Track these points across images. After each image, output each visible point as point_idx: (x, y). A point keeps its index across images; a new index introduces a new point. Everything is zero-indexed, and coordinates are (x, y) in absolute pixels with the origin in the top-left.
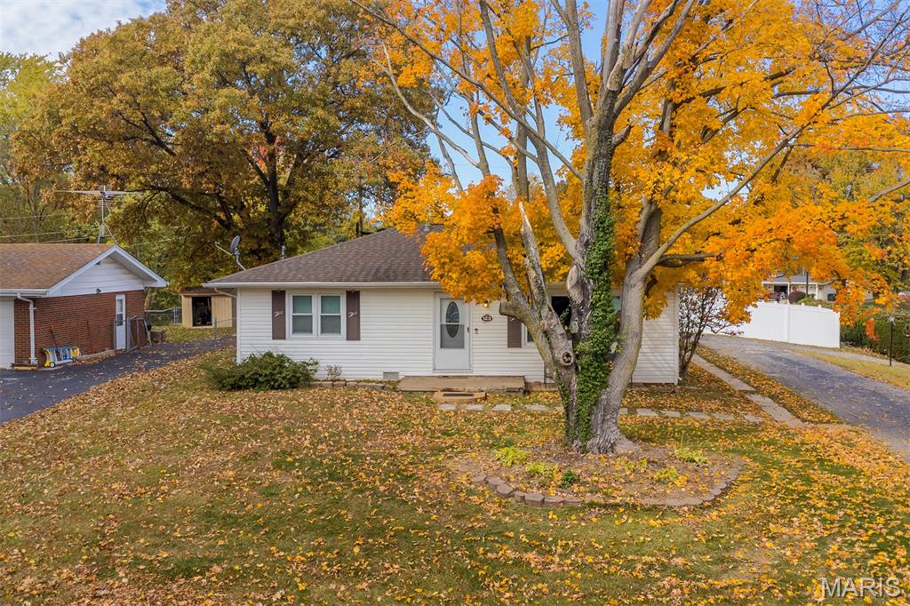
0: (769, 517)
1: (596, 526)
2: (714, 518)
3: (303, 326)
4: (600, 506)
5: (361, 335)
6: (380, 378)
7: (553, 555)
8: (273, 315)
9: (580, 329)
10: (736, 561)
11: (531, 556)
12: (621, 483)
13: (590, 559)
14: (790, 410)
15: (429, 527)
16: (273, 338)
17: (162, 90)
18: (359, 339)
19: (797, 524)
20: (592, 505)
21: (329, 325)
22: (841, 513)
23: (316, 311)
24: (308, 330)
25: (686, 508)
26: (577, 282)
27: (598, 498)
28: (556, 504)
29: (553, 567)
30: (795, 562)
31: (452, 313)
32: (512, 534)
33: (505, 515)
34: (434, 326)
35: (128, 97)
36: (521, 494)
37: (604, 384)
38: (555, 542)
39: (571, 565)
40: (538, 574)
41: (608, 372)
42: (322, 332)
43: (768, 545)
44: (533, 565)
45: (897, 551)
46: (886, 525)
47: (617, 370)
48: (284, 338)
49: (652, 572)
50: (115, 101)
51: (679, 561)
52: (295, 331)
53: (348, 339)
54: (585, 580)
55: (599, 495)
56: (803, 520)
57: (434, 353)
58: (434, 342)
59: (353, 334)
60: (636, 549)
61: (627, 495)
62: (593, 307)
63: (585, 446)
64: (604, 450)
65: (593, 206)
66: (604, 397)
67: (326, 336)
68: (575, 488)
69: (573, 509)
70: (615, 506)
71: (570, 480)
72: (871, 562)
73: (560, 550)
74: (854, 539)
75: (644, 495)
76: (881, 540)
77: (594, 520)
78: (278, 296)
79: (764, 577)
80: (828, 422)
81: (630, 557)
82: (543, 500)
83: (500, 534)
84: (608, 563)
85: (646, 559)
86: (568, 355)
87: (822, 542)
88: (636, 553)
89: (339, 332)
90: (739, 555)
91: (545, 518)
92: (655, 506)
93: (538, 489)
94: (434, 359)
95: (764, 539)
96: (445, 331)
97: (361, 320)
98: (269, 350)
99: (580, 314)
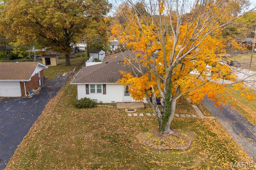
0: (199, 150)
1: (168, 155)
2: (190, 151)
3: (93, 91)
4: (169, 150)
6: (111, 102)
7: (161, 162)
8: (86, 89)
9: (163, 111)
10: (194, 162)
11: (157, 162)
12: (172, 143)
13: (168, 163)
14: (201, 111)
15: (138, 155)
16: (86, 94)
17: (40, 13)
18: (106, 94)
19: (204, 152)
20: (167, 150)
21: (99, 91)
22: (212, 148)
23: (96, 88)
24: (94, 92)
25: (184, 149)
26: (163, 102)
27: (168, 148)
28: (160, 149)
29: (162, 165)
30: (204, 162)
31: (127, 88)
32: (153, 157)
33: (151, 151)
34: (123, 91)
35: (32, 16)
36: (153, 147)
37: (168, 121)
38: (161, 158)
39: (165, 164)
40: (159, 166)
41: (168, 119)
42: (97, 93)
43: (199, 157)
44: (158, 164)
45: (222, 158)
46: (221, 151)
47: (170, 118)
48: (89, 94)
49: (179, 165)
50: (28, 17)
51: (184, 162)
52: (91, 92)
53: (103, 94)
54: (168, 167)
55: (168, 147)
56: (206, 151)
57: (123, 97)
58: (123, 94)
59: (105, 93)
60: (176, 160)
61: (173, 147)
62: (166, 107)
63: (163, 133)
64: (167, 133)
65: (167, 87)
66: (167, 123)
67: (98, 93)
68: (163, 145)
69: (163, 150)
70: (171, 150)
71: (162, 143)
72: (218, 161)
73: (162, 160)
74: (215, 155)
75: (176, 146)
76: (220, 156)
77: (168, 153)
78: (87, 86)
79: (199, 165)
80: (209, 116)
81: (175, 162)
82: (158, 148)
83: (151, 157)
84: (171, 163)
85: (178, 162)
86: (161, 116)
87: (209, 156)
88: (176, 161)
89: (101, 92)
90: (195, 161)
91: (159, 152)
92: (179, 149)
93: (156, 145)
95: (199, 156)
96: (126, 92)
97: (106, 90)
98: (85, 97)
99: (163, 108)
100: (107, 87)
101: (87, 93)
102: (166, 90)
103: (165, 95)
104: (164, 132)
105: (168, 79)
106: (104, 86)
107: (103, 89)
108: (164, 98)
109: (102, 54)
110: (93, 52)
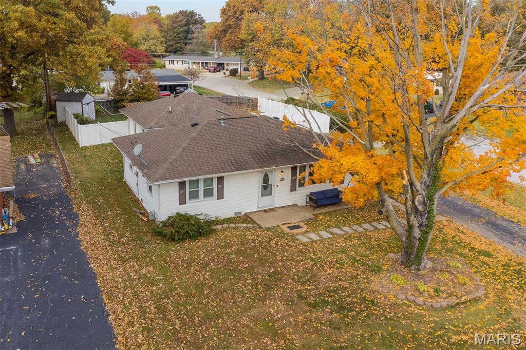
3: (194, 195)
5: (224, 196)
6: (233, 216)
8: (180, 192)
9: (423, 222)
16: (178, 204)
18: (223, 198)
21: (208, 193)
23: (201, 187)
26: (424, 203)
31: (266, 179)
34: (259, 187)
42: (204, 197)
48: (185, 203)
52: (190, 198)
53: (218, 199)
57: (258, 200)
58: (259, 194)
59: (220, 196)
62: (429, 212)
64: (424, 268)
65: (431, 169)
67: (206, 199)
78: (182, 185)
81: (491, 327)
86: (419, 234)
89: (213, 196)
94: (258, 203)
96: (263, 189)
97: (224, 188)
98: (177, 211)
99: (421, 215)
100: (226, 182)
101: (182, 201)
102: (429, 175)
103: (428, 186)
104: (420, 267)
105: (434, 152)
106: (221, 180)
107: (218, 187)
108: (424, 194)
109: (88, 104)
110: (67, 100)
